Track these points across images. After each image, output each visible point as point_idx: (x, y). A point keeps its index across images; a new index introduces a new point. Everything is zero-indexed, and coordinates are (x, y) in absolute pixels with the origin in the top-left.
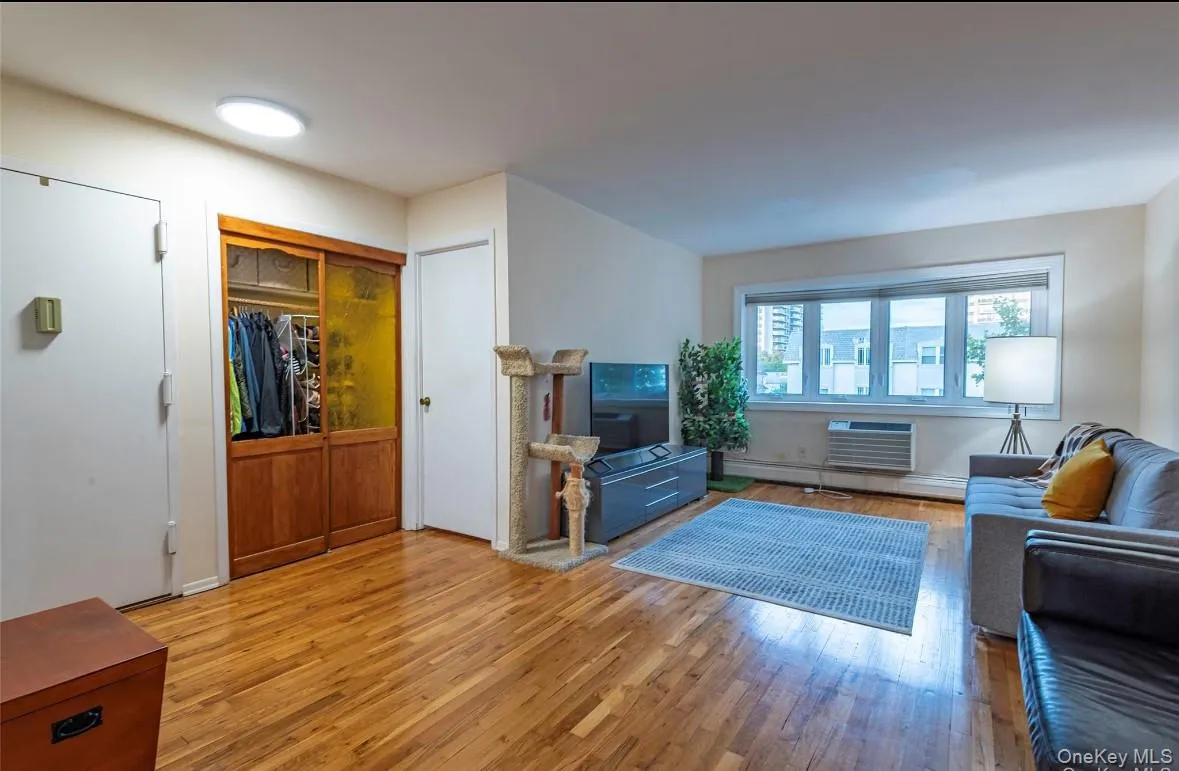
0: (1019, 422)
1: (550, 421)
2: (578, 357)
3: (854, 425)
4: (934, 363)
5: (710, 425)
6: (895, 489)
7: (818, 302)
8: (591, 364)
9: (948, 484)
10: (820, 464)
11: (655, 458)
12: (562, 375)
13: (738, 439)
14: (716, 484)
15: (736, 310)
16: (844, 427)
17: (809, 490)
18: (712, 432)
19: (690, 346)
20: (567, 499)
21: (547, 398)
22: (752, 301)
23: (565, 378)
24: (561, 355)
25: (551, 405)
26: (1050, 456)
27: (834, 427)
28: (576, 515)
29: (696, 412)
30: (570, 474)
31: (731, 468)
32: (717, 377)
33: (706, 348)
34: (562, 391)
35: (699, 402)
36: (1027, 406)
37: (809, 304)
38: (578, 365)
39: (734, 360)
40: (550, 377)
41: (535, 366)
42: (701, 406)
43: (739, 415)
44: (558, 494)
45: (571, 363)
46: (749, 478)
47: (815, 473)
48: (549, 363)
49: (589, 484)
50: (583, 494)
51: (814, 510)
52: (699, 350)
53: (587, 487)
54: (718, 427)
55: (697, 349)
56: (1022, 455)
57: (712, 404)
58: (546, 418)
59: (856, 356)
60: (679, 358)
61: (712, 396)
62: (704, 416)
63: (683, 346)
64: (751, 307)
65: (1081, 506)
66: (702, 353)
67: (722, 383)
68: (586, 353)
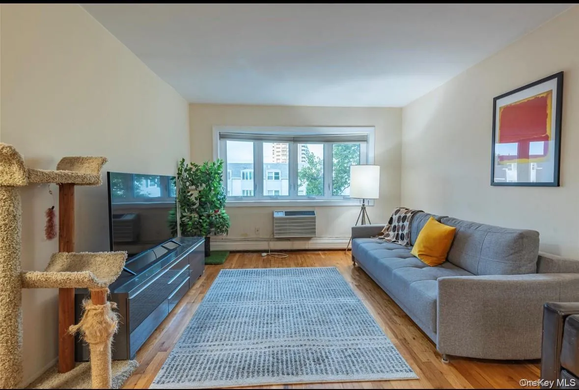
0: (365, 208)
1: (56, 239)
2: (94, 165)
3: (287, 213)
4: (272, 179)
5: (203, 220)
6: (307, 247)
7: (262, 141)
8: (108, 173)
9: (330, 241)
10: (268, 237)
11: (167, 251)
12: (73, 184)
13: (220, 227)
14: (210, 260)
15: (214, 143)
16: (281, 215)
17: (264, 254)
18: (205, 225)
19: (185, 163)
20: (87, 333)
21: (50, 213)
22: (223, 137)
23: (75, 187)
24: (68, 162)
25: (57, 220)
26: (386, 225)
27: (276, 215)
28: (101, 348)
29: (191, 211)
30: (90, 301)
31: (215, 246)
32: (206, 187)
33: (196, 166)
34: (73, 203)
35: (194, 204)
36: (369, 200)
37: (257, 142)
38: (95, 174)
39: (218, 174)
40: (54, 188)
41: (29, 173)
42: (195, 207)
43: (223, 211)
44: (73, 329)
45: (84, 171)
46: (226, 251)
47: (266, 243)
48: (53, 169)
49: (115, 305)
50: (109, 320)
51: (274, 269)
52: (191, 167)
53: (113, 309)
54: (208, 221)
55: (190, 166)
56: (369, 225)
57: (202, 204)
58: (50, 234)
59: (242, 176)
60: (177, 172)
61: (203, 200)
62: (197, 213)
63: (180, 163)
64: (223, 140)
65: (440, 256)
66: (194, 169)
67: (210, 190)
68: (104, 161)
